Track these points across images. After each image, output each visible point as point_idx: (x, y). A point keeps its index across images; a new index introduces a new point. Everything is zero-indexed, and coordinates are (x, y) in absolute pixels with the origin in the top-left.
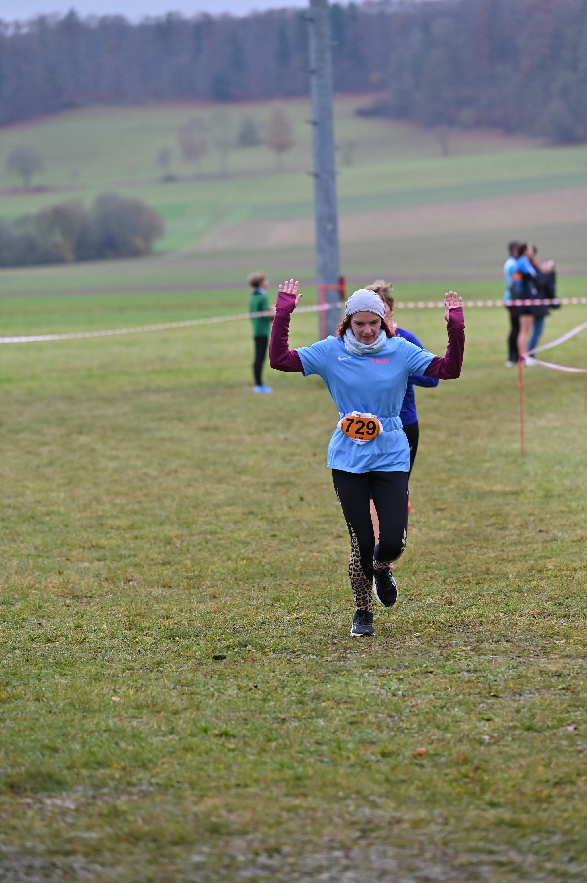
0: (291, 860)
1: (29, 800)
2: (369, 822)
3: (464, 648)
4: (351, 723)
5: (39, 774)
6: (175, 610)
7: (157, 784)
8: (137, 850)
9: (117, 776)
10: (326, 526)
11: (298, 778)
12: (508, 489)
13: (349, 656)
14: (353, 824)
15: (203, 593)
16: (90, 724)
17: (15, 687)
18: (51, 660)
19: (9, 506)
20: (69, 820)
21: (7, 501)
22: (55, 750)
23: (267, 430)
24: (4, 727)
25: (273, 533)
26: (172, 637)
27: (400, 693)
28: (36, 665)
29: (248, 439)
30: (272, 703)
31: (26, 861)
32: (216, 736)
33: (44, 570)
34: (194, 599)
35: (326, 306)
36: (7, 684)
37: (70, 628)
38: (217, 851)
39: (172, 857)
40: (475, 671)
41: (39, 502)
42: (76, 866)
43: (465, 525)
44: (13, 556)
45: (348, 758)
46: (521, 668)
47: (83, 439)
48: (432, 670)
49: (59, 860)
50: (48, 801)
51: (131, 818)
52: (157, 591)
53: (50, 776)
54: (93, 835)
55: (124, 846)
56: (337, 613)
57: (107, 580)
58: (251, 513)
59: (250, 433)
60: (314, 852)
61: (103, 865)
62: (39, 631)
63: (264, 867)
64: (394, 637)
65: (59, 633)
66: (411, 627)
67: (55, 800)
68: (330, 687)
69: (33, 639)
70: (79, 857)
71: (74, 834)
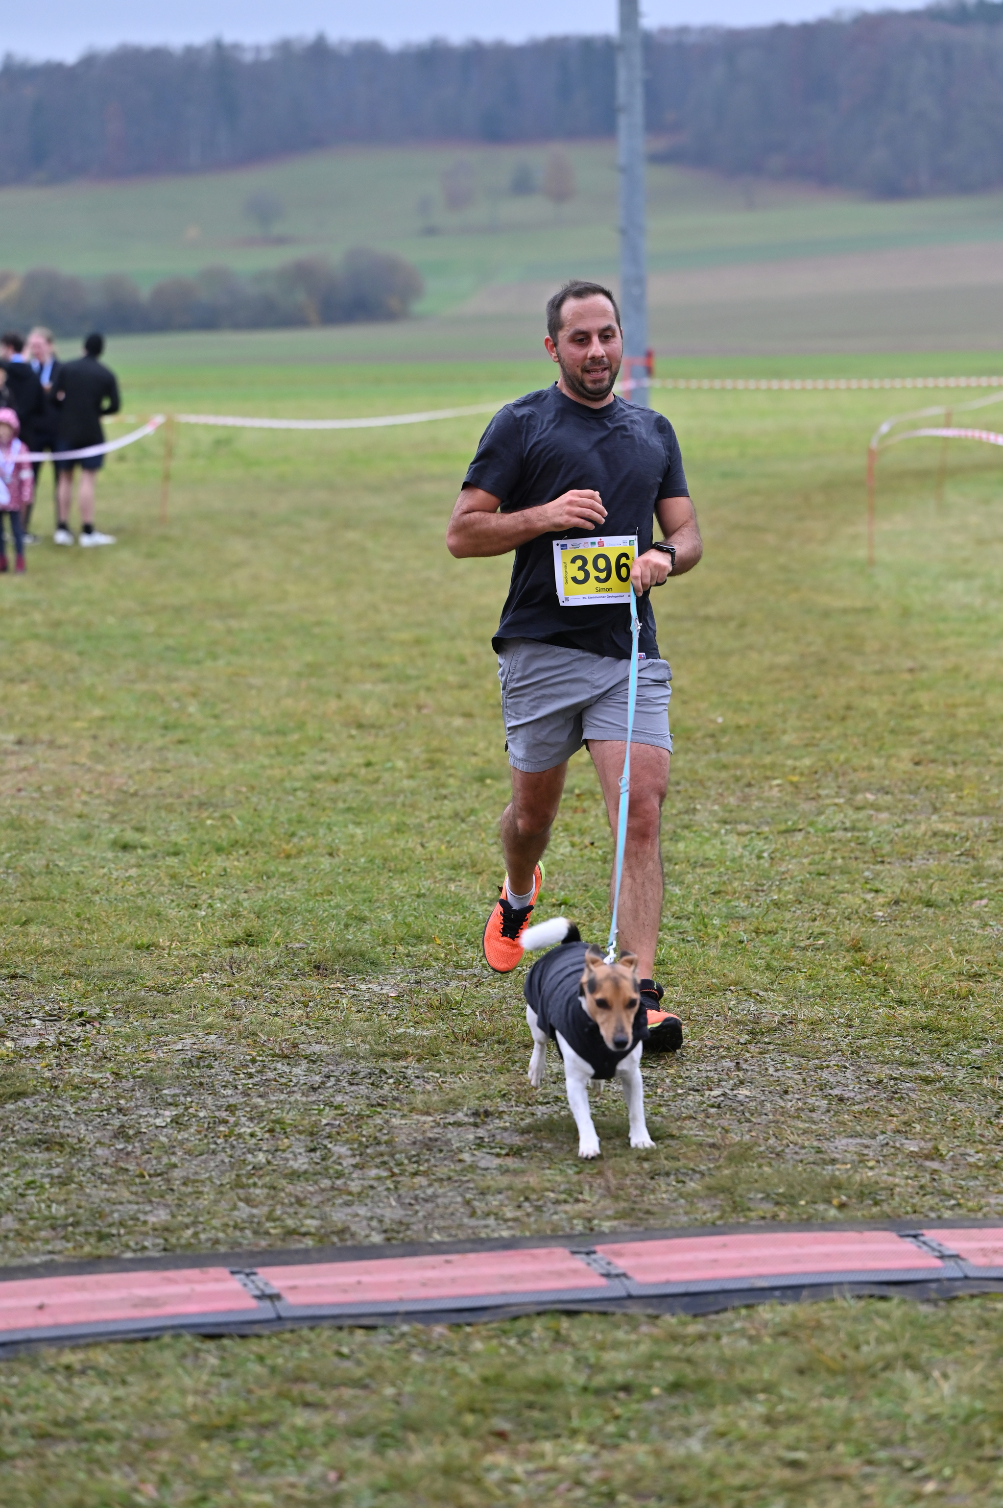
0: (672, 1071)
1: (339, 985)
2: (757, 1020)
3: (837, 801)
4: (714, 893)
5: (349, 952)
6: (482, 745)
8: (482, 1054)
9: (443, 955)
12: (859, 604)
13: (698, 807)
14: (738, 1022)
16: (399, 887)
17: (302, 838)
18: (341, 805)
19: (271, 614)
20: (396, 1012)
21: (269, 608)
22: (363, 920)
24: (296, 890)
26: (481, 779)
27: (765, 855)
28: (324, 810)
31: (348, 1065)
32: (554, 905)
33: (321, 693)
35: (631, 384)
36: (293, 835)
37: (359, 765)
40: (853, 829)
41: (305, 609)
42: (409, 1072)
43: (813, 648)
44: (280, 673)
45: (717, 937)
46: (908, 827)
47: (352, 535)
48: (800, 827)
49: (388, 1065)
50: (363, 987)
52: (458, 722)
53: (362, 955)
55: (465, 1047)
57: (395, 705)
60: (698, 1061)
61: (443, 1072)
62: (323, 768)
64: (749, 785)
65: (347, 771)
66: (769, 773)
67: (370, 986)
68: (681, 846)
69: (317, 778)
70: (412, 1061)
71: (402, 1030)
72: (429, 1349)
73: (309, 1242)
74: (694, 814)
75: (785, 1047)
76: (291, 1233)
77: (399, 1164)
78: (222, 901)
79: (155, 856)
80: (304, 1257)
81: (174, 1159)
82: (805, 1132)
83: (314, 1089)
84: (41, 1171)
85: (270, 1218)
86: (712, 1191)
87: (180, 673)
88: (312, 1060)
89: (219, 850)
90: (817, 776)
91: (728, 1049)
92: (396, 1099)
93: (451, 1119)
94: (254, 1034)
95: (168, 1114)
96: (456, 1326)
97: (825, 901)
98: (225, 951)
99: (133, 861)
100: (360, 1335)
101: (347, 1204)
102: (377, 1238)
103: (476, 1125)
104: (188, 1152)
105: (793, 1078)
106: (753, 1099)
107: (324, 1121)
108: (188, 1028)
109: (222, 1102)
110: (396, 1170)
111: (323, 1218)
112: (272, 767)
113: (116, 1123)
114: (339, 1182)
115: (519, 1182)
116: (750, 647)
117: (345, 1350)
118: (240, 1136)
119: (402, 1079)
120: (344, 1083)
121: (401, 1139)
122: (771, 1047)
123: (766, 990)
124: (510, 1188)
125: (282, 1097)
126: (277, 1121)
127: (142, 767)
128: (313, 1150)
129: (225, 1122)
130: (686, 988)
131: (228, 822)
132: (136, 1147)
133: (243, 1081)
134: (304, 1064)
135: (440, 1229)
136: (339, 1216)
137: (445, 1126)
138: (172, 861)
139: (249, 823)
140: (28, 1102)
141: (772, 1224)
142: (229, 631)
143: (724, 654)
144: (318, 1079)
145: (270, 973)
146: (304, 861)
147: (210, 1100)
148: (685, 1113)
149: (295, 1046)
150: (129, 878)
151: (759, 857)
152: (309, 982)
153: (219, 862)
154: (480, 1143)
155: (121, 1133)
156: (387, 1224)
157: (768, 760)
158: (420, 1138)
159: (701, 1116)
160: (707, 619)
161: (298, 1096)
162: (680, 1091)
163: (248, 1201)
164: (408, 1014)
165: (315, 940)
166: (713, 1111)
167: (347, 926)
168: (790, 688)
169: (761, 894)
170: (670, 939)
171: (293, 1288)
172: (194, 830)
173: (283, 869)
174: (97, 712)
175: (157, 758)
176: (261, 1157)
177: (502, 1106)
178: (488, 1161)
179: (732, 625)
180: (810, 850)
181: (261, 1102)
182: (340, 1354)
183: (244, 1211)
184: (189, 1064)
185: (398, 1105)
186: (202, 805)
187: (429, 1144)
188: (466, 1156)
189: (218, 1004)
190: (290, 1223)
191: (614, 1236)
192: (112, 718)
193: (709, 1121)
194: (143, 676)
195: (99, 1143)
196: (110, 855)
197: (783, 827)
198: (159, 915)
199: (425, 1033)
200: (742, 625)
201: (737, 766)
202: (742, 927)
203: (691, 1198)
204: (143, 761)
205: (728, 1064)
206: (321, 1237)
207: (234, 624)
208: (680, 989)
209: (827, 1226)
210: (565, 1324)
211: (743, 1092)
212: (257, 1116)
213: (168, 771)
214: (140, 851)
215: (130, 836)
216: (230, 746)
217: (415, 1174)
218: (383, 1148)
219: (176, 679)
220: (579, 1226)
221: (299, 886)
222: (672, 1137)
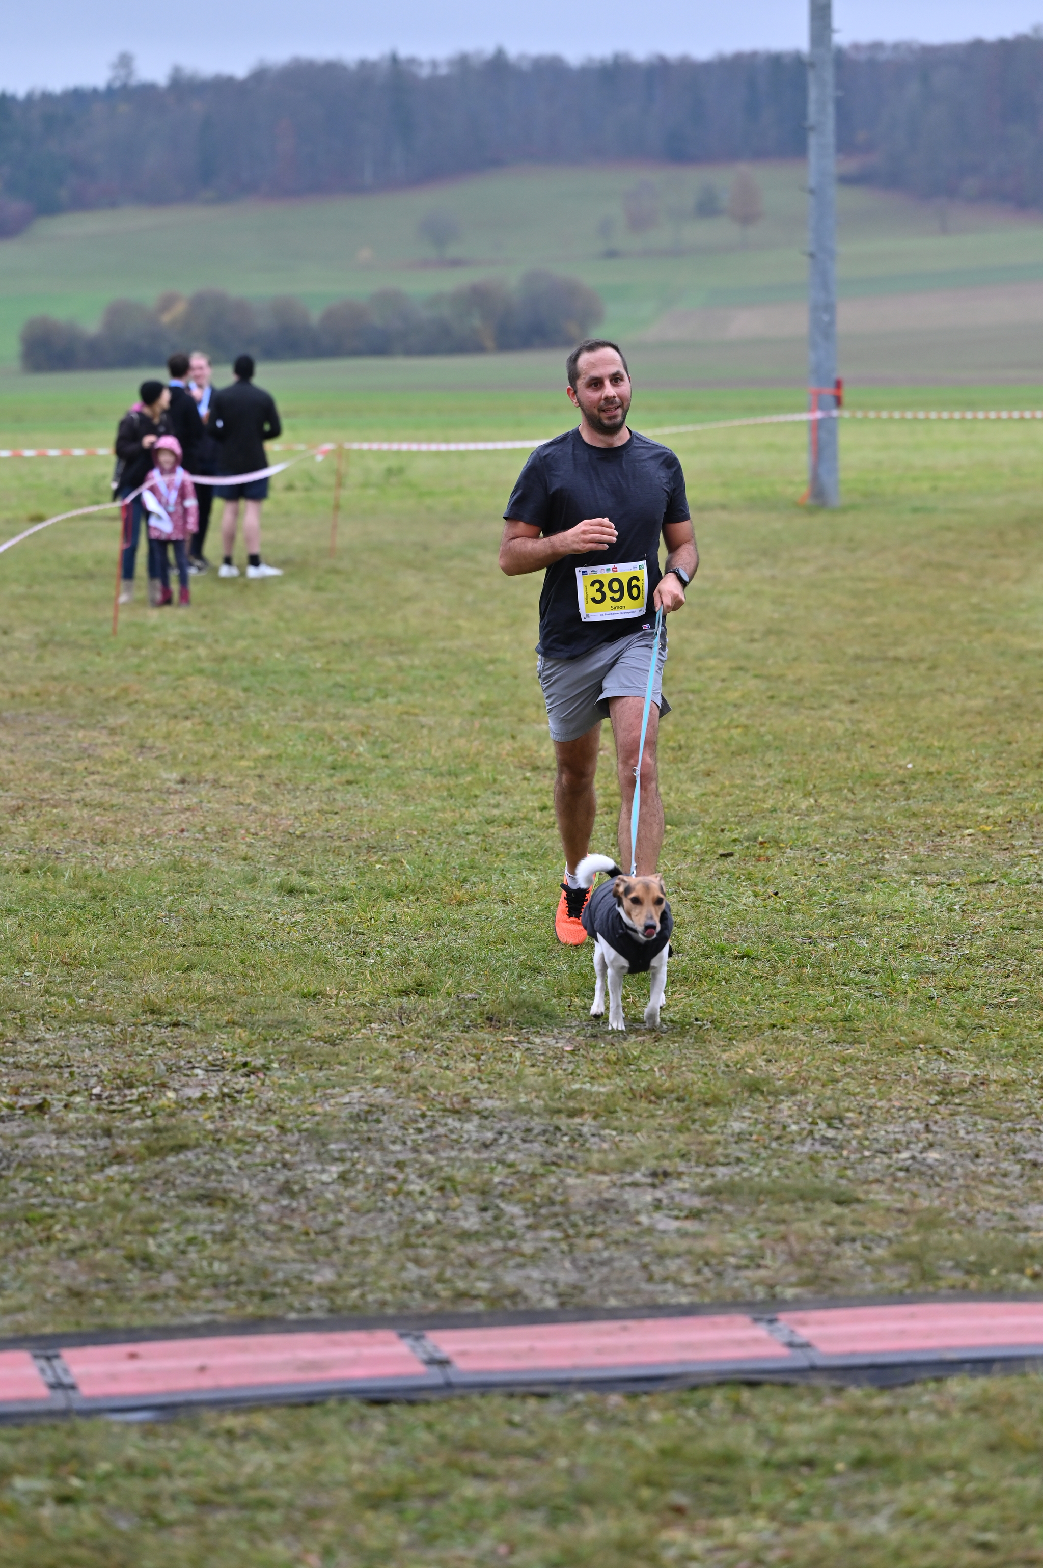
0: (858, 1132)
1: (512, 1038)
2: (947, 1081)
3: (1031, 852)
4: (902, 947)
5: (522, 1003)
7: (672, 1021)
8: (660, 1112)
10: (836, 687)
11: (847, 1019)
13: (887, 856)
14: (927, 1082)
15: (695, 770)
17: (474, 884)
18: (515, 850)
19: (443, 650)
20: (571, 1067)
21: (441, 645)
22: (537, 970)
23: (749, 564)
24: (468, 938)
25: (770, 694)
27: (957, 907)
28: (497, 855)
29: (728, 575)
30: (798, 916)
31: (521, 1121)
32: (736, 958)
33: (494, 734)
34: (683, 776)
35: (819, 415)
36: (465, 880)
37: (534, 809)
38: (762, 1118)
39: (707, 1124)
41: (479, 646)
42: (585, 1130)
43: (1007, 692)
44: (452, 713)
45: (906, 993)
48: (993, 878)
49: (563, 1121)
50: (538, 1040)
51: (645, 1067)
53: (536, 1006)
54: (601, 1089)
55: (643, 1104)
56: (863, 800)
58: (741, 669)
59: (728, 568)
60: (885, 1122)
61: (621, 1131)
62: (496, 812)
63: (825, 1141)
64: (940, 834)
65: (521, 815)
66: (960, 822)
67: (544, 1039)
68: (869, 897)
69: (490, 822)
70: (588, 1119)
71: (576, 1086)
72: (605, 1419)
73: (480, 1306)
74: (883, 864)
75: (976, 1109)
76: (461, 1296)
77: (574, 1225)
78: (391, 948)
79: (322, 901)
80: (475, 1321)
81: (341, 1217)
82: (998, 1198)
83: (486, 1146)
84: (203, 1227)
85: (440, 1279)
86: (900, 1258)
87: (348, 711)
88: (484, 1115)
89: (388, 895)
90: (1012, 826)
91: (917, 1110)
92: (571, 1158)
93: (628, 1180)
94: (424, 1088)
95: (335, 1169)
96: (632, 1396)
97: (1018, 956)
98: (393, 1001)
99: (299, 906)
100: (532, 1404)
101: (520, 1266)
102: (551, 1303)
103: (654, 1186)
104: (355, 1210)
105: (984, 1141)
106: (943, 1162)
107: (496, 1180)
108: (355, 1081)
109: (391, 1158)
110: (571, 1232)
111: (495, 1280)
112: (443, 810)
113: (281, 1178)
114: (512, 1244)
115: (699, 1246)
116: (942, 690)
117: (517, 1418)
118: (409, 1194)
119: (577, 1137)
120: (517, 1141)
121: (576, 1199)
122: (962, 1109)
123: (957, 1049)
124: (689, 1252)
125: (453, 1154)
126: (449, 1179)
127: (309, 808)
128: (484, 1209)
129: (393, 1179)
130: (873, 1046)
131: (397, 866)
132: (301, 1204)
133: (412, 1136)
134: (476, 1120)
135: (617, 1294)
136: (511, 1278)
137: (623, 1186)
138: (340, 906)
139: (419, 868)
140: (190, 1155)
141: (962, 1294)
142: (400, 668)
143: (914, 698)
144: (490, 1135)
145: (441, 1024)
146: (476, 908)
147: (378, 1156)
148: (872, 1176)
149: (467, 1100)
150: (295, 924)
151: (950, 910)
152: (481, 1034)
153: (388, 908)
154: (658, 1205)
155: (286, 1189)
156: (562, 1288)
157: (960, 808)
158: (595, 1197)
159: (888, 1180)
160: (897, 659)
161: (469, 1154)
162: (867, 1153)
163: (417, 1262)
164: (584, 1069)
165: (487, 991)
166: (901, 1174)
167: (521, 976)
168: (983, 733)
169: (952, 948)
170: (857, 994)
171: (463, 1354)
172: (363, 874)
173: (455, 916)
174: (263, 751)
175: (325, 799)
176: (431, 1217)
177: (682, 1166)
178: (665, 1223)
179: (923, 667)
180: (1003, 902)
181: (431, 1159)
182: (511, 1423)
183: (413, 1272)
184: (356, 1118)
185: (573, 1163)
186: (370, 848)
187: (605, 1206)
188: (644, 1219)
189: (387, 1055)
190: (461, 1285)
191: (798, 1304)
192: (279, 757)
193: (897, 1185)
194: (311, 714)
195: (263, 1199)
196: (276, 899)
197: (975, 879)
198: (326, 962)
199: (602, 1090)
200: (933, 668)
201: (927, 814)
202: (932, 981)
203: (877, 1264)
204: (311, 802)
205: (916, 1125)
206: (493, 1300)
207: (404, 660)
208: (867, 1046)
209: (1020, 1296)
210: (746, 1395)
211: (933, 1156)
212: (427, 1173)
213: (336, 813)
214: (306, 895)
215: (297, 880)
216: (400, 787)
217: (591, 1236)
218: (557, 1209)
219: (344, 718)
220: (761, 1293)
221: (472, 934)
222: (858, 1201)
